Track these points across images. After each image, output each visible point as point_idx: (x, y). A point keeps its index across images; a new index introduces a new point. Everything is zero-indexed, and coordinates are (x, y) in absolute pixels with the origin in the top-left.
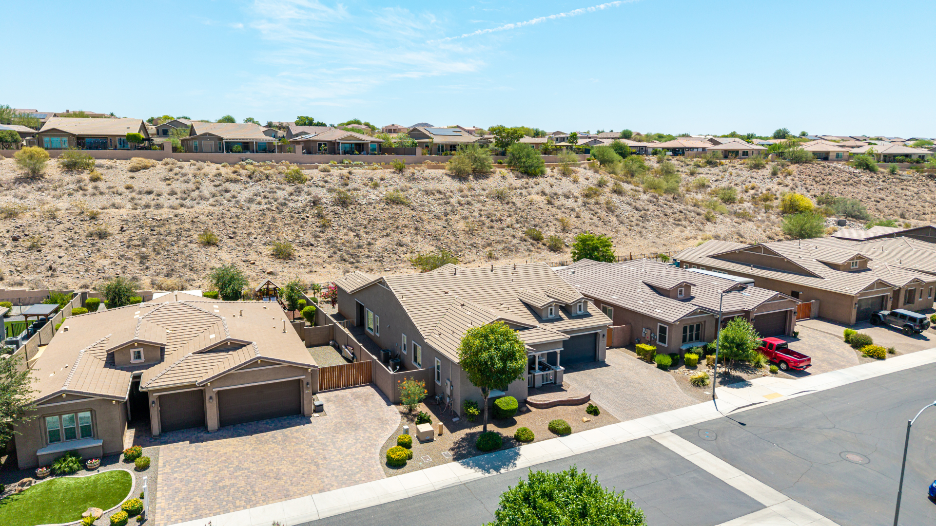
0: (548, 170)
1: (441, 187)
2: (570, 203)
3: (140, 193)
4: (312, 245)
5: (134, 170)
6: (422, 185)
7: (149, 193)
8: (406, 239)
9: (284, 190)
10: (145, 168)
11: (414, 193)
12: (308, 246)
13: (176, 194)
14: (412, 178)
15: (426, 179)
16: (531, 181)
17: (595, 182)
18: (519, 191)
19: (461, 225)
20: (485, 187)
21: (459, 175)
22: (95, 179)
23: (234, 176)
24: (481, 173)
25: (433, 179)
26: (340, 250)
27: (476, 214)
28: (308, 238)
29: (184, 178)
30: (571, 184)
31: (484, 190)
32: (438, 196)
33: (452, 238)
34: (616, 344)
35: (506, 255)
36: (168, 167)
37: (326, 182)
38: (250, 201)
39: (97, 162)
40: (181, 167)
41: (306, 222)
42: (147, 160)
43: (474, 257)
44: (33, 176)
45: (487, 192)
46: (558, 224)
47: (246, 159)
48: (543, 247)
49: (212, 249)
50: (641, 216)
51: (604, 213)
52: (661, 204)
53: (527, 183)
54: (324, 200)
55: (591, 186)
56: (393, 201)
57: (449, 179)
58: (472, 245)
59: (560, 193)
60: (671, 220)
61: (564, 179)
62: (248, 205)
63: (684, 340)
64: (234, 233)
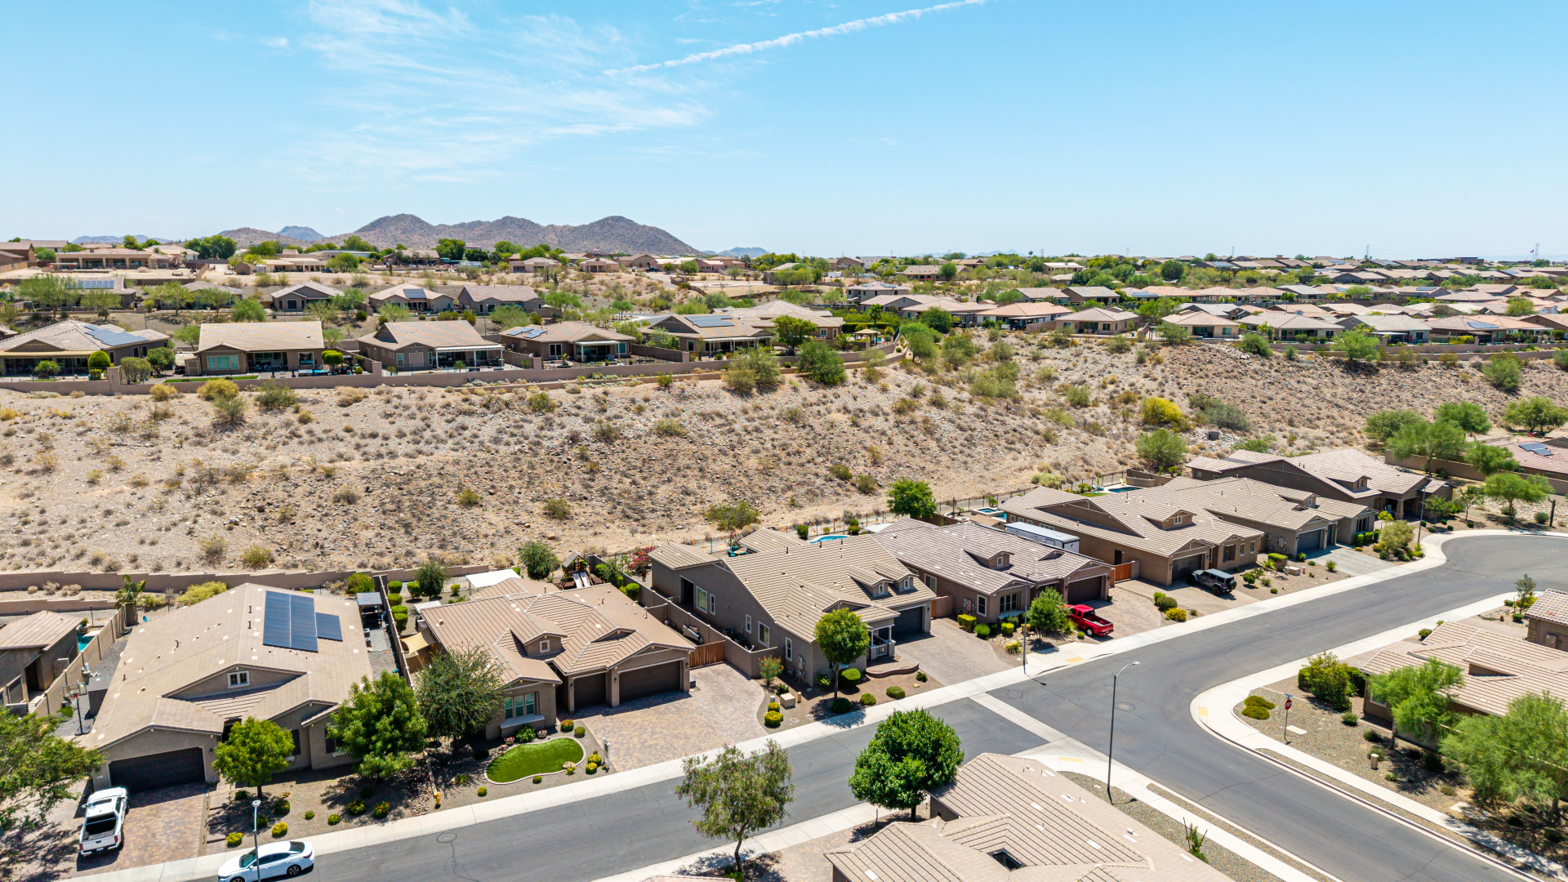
0: (849, 373)
1: (720, 408)
2: (879, 423)
3: (363, 436)
4: (586, 498)
5: (344, 404)
6: (696, 406)
7: (374, 436)
8: (692, 485)
9: (531, 422)
10: (357, 400)
11: (687, 418)
12: (581, 500)
13: (405, 435)
14: (682, 397)
15: (700, 397)
16: (830, 392)
17: (909, 390)
18: (816, 408)
19: (753, 463)
20: (774, 404)
21: (740, 390)
22: (305, 420)
23: (466, 406)
24: (767, 385)
25: (708, 396)
26: (619, 503)
27: (768, 445)
28: (578, 488)
29: (407, 412)
30: (878, 394)
31: (772, 408)
32: (718, 421)
33: (746, 481)
34: (939, 614)
35: (811, 501)
36: (384, 397)
37: (579, 408)
38: (496, 441)
39: (298, 394)
40: (399, 397)
41: (569, 468)
42: (357, 390)
43: (775, 506)
44: (231, 421)
45: (777, 411)
46: (867, 454)
47: (473, 379)
48: (853, 488)
49: (476, 510)
50: (966, 439)
51: (922, 436)
52: (990, 418)
53: (825, 396)
54: (584, 435)
55: (904, 396)
56: (666, 432)
57: (728, 395)
58: (769, 489)
59: (866, 408)
60: (1003, 442)
61: (870, 387)
62: (495, 446)
63: (1002, 610)
64: (493, 487)
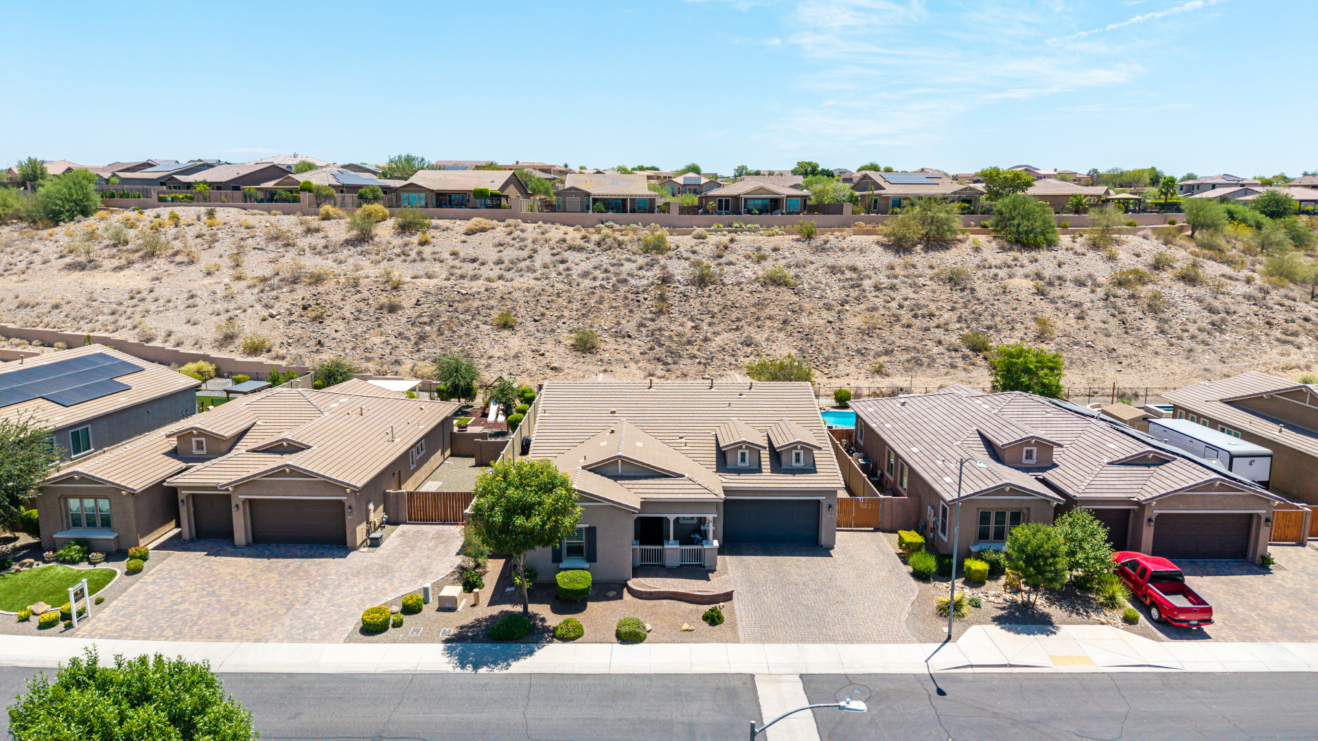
0: (1066, 240)
1: (860, 261)
2: (1081, 295)
3: (464, 261)
4: (629, 336)
5: (470, 233)
6: (830, 260)
7: (474, 261)
8: (760, 337)
9: (634, 262)
10: (483, 230)
11: (815, 272)
12: (623, 337)
13: (503, 263)
14: (822, 249)
15: (842, 250)
16: (1024, 257)
17: (1151, 260)
18: (994, 271)
19: (857, 322)
20: (934, 262)
21: (899, 245)
22: (423, 243)
23: (582, 243)
24: (937, 240)
25: (853, 250)
27: (894, 305)
29: (521, 244)
30: (1100, 262)
31: (931, 267)
32: (848, 274)
33: (832, 338)
34: (887, 526)
35: (907, 370)
36: (508, 229)
37: (694, 252)
38: (585, 275)
39: (434, 222)
40: (522, 231)
41: (639, 306)
42: (487, 221)
43: (852, 369)
44: (363, 238)
45: (936, 271)
46: (1033, 326)
47: (607, 221)
48: (983, 363)
49: (506, 333)
50: (1213, 324)
51: (1139, 314)
53: (1015, 259)
54: (679, 277)
55: (1140, 267)
56: (776, 281)
57: (879, 249)
58: (858, 351)
59: (1069, 277)
61: (1091, 254)
62: (580, 280)
63: (983, 536)
64: (543, 315)
